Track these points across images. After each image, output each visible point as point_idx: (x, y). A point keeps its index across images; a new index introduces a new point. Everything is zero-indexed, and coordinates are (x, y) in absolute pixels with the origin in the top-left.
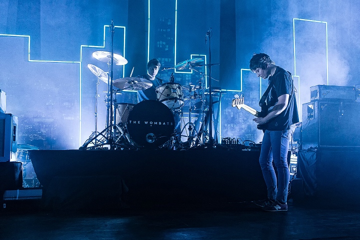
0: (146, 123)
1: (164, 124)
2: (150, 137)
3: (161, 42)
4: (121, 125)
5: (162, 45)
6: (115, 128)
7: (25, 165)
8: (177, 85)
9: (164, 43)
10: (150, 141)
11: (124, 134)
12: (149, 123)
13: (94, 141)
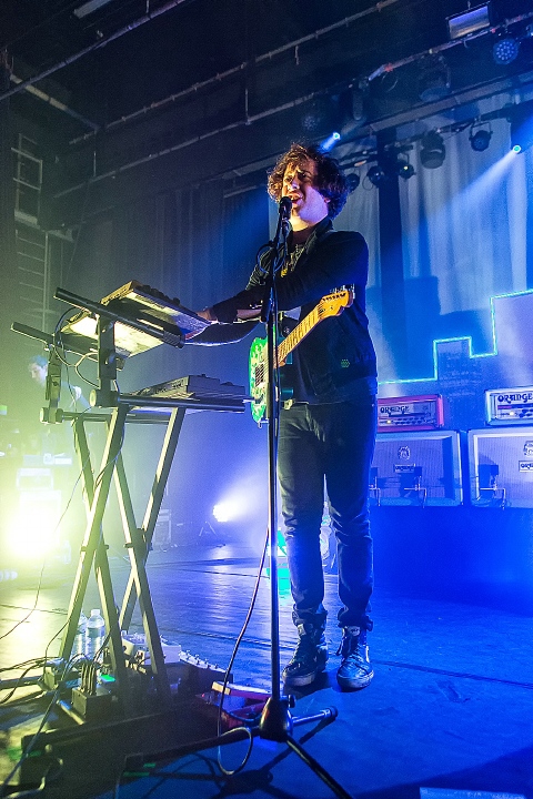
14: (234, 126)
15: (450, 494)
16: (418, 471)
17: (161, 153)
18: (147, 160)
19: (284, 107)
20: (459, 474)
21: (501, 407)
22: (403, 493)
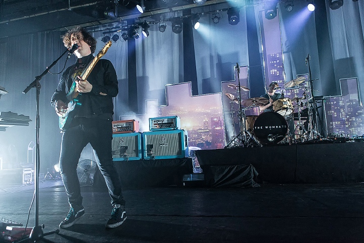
0: (267, 127)
1: (280, 127)
2: (270, 137)
3: (273, 70)
4: (250, 130)
5: (275, 72)
6: (246, 132)
7: (194, 159)
8: (287, 99)
9: (276, 71)
10: (271, 139)
11: (253, 137)
12: (268, 128)
13: (233, 142)
14: (63, 9)
15: (137, 156)
16: (126, 148)
17: (30, 16)
18: (23, 18)
19: (85, 5)
20: (140, 148)
21: (155, 124)
22: (121, 156)
